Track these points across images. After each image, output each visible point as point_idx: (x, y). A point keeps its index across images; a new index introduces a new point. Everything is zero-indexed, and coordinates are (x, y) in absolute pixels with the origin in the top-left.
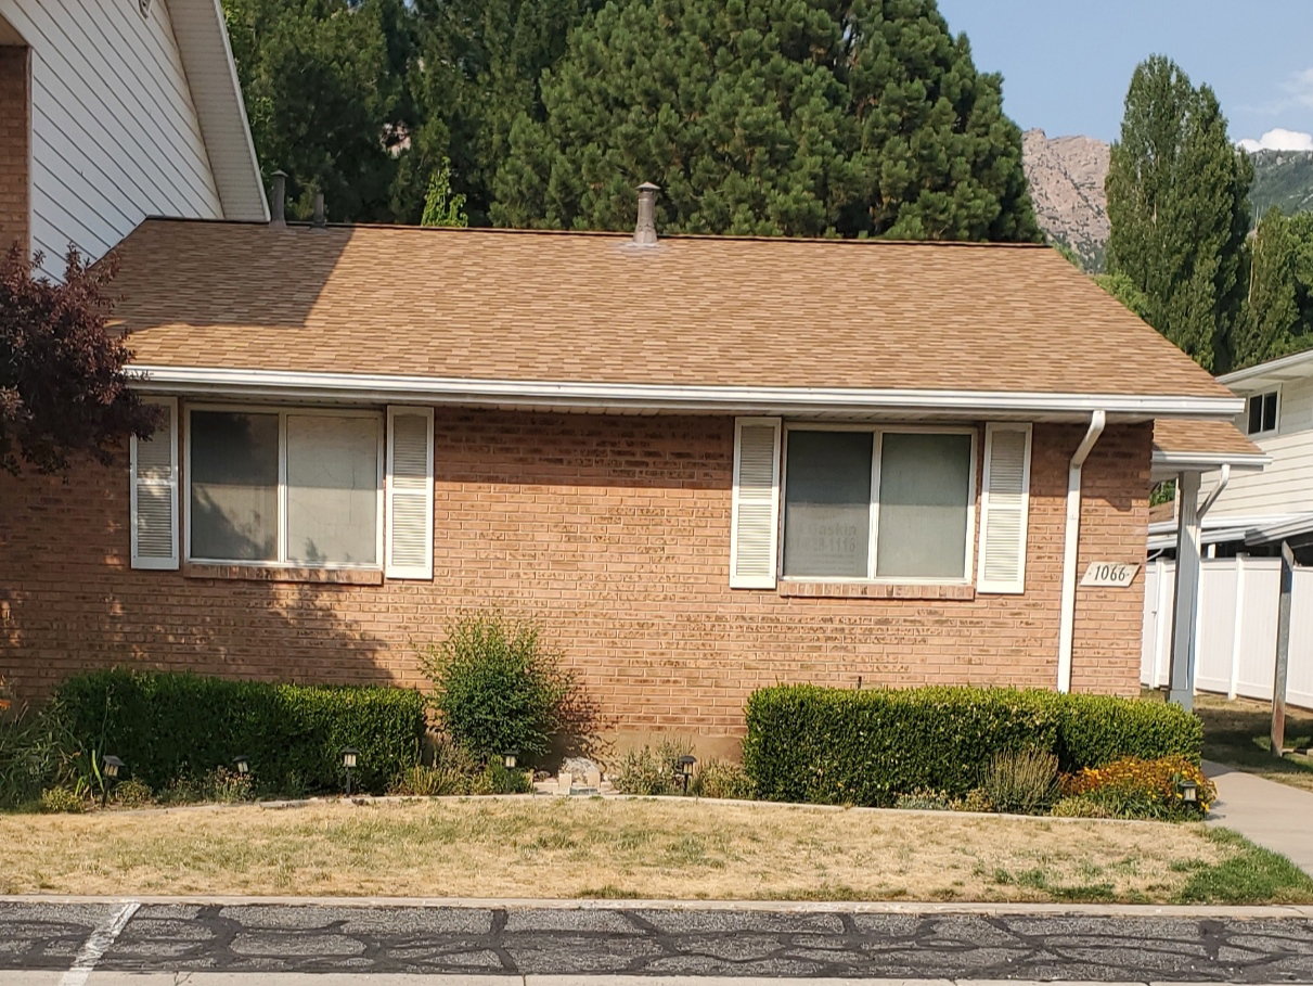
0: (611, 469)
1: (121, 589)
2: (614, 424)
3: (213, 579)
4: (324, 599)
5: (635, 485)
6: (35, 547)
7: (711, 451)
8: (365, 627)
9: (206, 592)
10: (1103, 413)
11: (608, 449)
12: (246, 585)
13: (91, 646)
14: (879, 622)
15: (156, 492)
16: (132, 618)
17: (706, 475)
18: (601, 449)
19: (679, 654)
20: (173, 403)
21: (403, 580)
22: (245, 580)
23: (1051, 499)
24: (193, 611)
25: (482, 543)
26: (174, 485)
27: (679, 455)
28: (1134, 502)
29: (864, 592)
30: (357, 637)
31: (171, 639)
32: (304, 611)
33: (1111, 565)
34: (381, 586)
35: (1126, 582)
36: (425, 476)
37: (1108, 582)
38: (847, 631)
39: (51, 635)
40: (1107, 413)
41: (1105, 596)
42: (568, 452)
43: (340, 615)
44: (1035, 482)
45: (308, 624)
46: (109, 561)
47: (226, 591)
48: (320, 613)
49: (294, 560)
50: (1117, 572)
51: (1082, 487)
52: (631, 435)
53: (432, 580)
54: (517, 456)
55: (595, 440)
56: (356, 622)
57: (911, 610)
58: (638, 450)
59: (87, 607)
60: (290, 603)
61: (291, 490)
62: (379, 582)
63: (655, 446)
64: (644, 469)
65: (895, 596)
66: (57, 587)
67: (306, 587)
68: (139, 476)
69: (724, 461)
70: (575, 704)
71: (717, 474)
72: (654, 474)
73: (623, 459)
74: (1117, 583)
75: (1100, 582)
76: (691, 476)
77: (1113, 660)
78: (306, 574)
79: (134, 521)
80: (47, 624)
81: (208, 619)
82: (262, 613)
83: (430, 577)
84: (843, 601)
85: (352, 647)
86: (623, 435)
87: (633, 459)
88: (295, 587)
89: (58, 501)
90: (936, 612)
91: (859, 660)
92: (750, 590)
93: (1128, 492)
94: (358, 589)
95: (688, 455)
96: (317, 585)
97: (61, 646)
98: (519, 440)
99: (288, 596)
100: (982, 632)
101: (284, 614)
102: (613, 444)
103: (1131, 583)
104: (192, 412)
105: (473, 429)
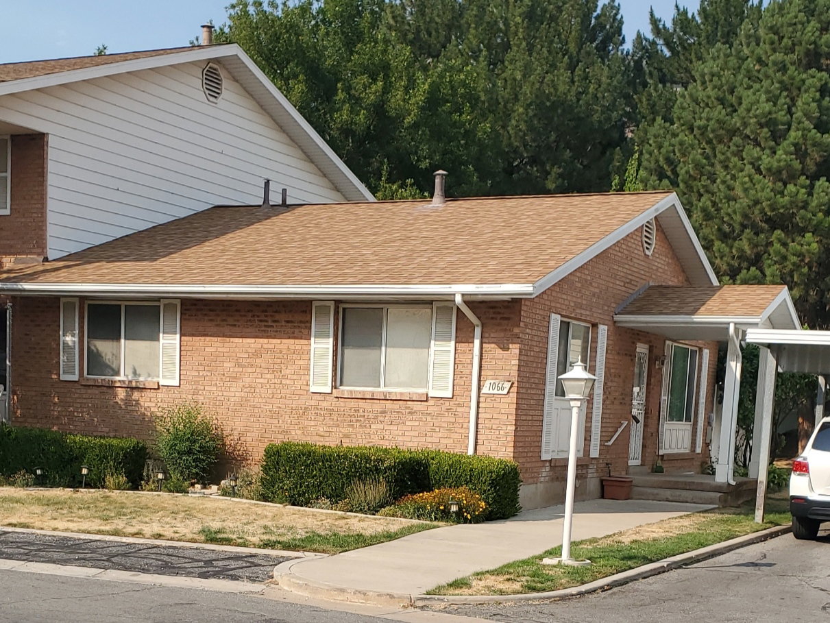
0: (257, 329)
1: (57, 390)
2: (258, 306)
3: (92, 385)
4: (136, 395)
5: (268, 337)
6: (27, 370)
7: (303, 320)
8: (152, 409)
9: (89, 391)
10: (460, 295)
11: (256, 319)
12: (105, 388)
13: (46, 417)
14: (381, 412)
15: (70, 343)
16: (62, 404)
17: (301, 332)
18: (253, 319)
19: (288, 427)
20: (77, 301)
21: (168, 386)
22: (104, 386)
23: (467, 344)
24: (84, 401)
25: (201, 368)
26: (76, 339)
27: (288, 322)
28: (510, 345)
29: (373, 395)
30: (149, 414)
31: (76, 414)
32: (128, 401)
33: (497, 382)
34: (158, 388)
35: (505, 391)
36: (176, 334)
37: (495, 392)
38: (366, 417)
39: (31, 412)
40: (463, 295)
41: (495, 400)
42: (238, 321)
43: (142, 404)
44: (458, 335)
45: (129, 408)
46: (53, 377)
47: (96, 391)
48: (134, 402)
49: (127, 376)
50: (500, 386)
51: (482, 337)
52: (266, 311)
53: (180, 386)
54: (216, 323)
55: (250, 314)
56: (149, 407)
57: (396, 406)
58: (269, 319)
59: (44, 398)
60: (122, 397)
61: (127, 341)
62: (157, 387)
63: (277, 317)
64: (272, 329)
65: (388, 398)
66: (34, 389)
67: (129, 389)
68: (64, 336)
69: (308, 325)
70: (240, 452)
71: (304, 331)
72: (277, 331)
73: (263, 324)
74: (500, 392)
75: (491, 392)
76: (293, 333)
77: (498, 436)
78: (127, 383)
79: (61, 357)
80: (30, 407)
81: (90, 405)
82: (111, 402)
83: (178, 385)
84: (364, 401)
85: (147, 419)
86: (263, 312)
87: (266, 324)
88: (124, 389)
89: (35, 348)
90: (409, 407)
91: (372, 433)
92: (320, 393)
93: (508, 340)
94: (149, 390)
95: (292, 322)
96: (132, 388)
97: (35, 417)
98: (218, 315)
99: (121, 394)
100: (432, 419)
101: (119, 402)
102: (258, 316)
103: (508, 392)
104: (89, 305)
105: (198, 310)
